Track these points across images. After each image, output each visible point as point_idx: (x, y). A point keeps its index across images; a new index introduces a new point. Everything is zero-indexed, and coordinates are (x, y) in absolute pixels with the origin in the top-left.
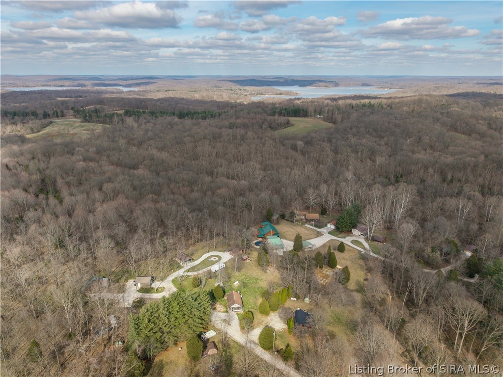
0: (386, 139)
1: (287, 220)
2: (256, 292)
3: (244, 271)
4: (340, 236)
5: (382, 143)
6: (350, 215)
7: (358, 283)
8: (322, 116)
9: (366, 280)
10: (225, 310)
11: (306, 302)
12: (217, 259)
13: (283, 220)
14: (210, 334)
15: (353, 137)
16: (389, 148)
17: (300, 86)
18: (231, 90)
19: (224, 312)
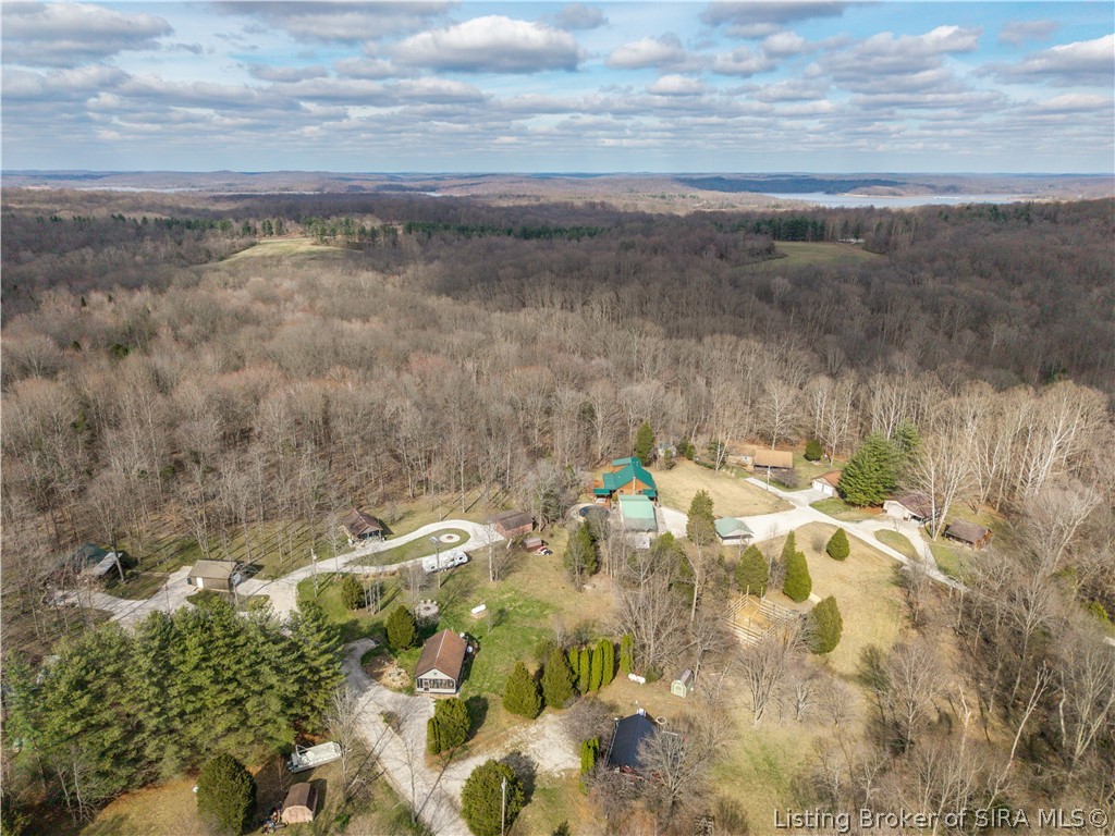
0: (1028, 286)
1: (697, 463)
2: (530, 642)
3: (516, 579)
4: (845, 515)
5: (1016, 292)
6: (883, 457)
7: (871, 657)
8: (860, 241)
9: (900, 648)
10: (407, 683)
11: (675, 691)
12: (456, 538)
13: (687, 462)
14: (319, 755)
15: (934, 278)
16: (1034, 307)
17: (828, 193)
18: (663, 197)
19: (400, 690)
